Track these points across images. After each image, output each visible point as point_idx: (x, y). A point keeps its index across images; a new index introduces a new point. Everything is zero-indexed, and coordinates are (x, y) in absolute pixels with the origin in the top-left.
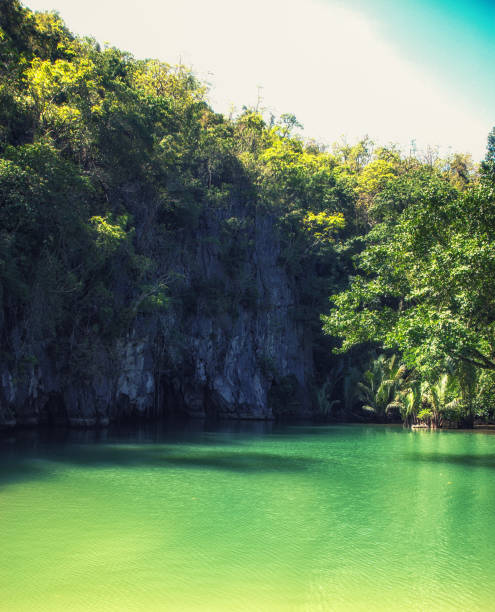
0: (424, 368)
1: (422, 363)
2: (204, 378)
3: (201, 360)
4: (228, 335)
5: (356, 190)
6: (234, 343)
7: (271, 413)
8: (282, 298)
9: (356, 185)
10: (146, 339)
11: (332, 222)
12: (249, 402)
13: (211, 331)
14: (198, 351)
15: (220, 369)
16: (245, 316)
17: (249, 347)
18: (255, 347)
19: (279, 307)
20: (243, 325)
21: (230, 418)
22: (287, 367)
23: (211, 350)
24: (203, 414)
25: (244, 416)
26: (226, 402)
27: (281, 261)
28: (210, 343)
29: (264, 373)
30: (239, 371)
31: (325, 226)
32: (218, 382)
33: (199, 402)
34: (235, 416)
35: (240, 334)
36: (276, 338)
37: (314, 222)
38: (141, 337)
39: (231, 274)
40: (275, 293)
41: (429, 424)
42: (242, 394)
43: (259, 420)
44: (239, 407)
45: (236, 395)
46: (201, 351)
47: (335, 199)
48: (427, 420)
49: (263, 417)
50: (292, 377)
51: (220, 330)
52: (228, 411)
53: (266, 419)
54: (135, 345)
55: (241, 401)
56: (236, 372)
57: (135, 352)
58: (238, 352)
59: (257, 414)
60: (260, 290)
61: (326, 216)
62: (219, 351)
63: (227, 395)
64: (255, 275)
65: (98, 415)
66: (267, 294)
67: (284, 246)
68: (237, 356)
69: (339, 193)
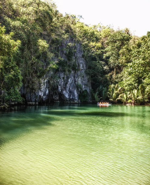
0: (126, 88)
1: (126, 86)
2: (60, 91)
3: (60, 85)
4: (68, 78)
5: (101, 37)
6: (69, 80)
7: (80, 101)
8: (83, 67)
9: (101, 35)
10: (48, 78)
11: (97, 45)
12: (73, 98)
13: (63, 76)
14: (59, 82)
15: (65, 88)
16: (73, 72)
17: (74, 81)
18: (75, 81)
19: (82, 70)
20: (72, 75)
21: (67, 103)
22: (84, 87)
23: (63, 82)
24: (59, 102)
25: (72, 102)
26: (66, 98)
27: (83, 56)
28: (63, 80)
29: (78, 89)
30: (71, 89)
31: (95, 46)
32: (64, 92)
33: (58, 98)
34: (69, 102)
35: (71, 78)
36: (81, 79)
37: (92, 45)
38: (46, 78)
39: (69, 60)
40: (81, 65)
41: (131, 104)
42: (71, 95)
43: (76, 103)
44: (70, 100)
45: (70, 96)
46: (60, 83)
47: (95, 39)
48: (131, 103)
49: (78, 102)
50: (86, 90)
51: (65, 76)
52: (67, 101)
53: (79, 103)
54: (44, 80)
55: (71, 97)
56: (70, 89)
57: (44, 82)
58: (70, 83)
59: (76, 102)
60: (77, 64)
61: (96, 44)
62: (65, 83)
63: (67, 96)
64: (76, 60)
65: (36, 101)
66: (79, 66)
67: (84, 52)
68: (70, 84)
69: (96, 37)
